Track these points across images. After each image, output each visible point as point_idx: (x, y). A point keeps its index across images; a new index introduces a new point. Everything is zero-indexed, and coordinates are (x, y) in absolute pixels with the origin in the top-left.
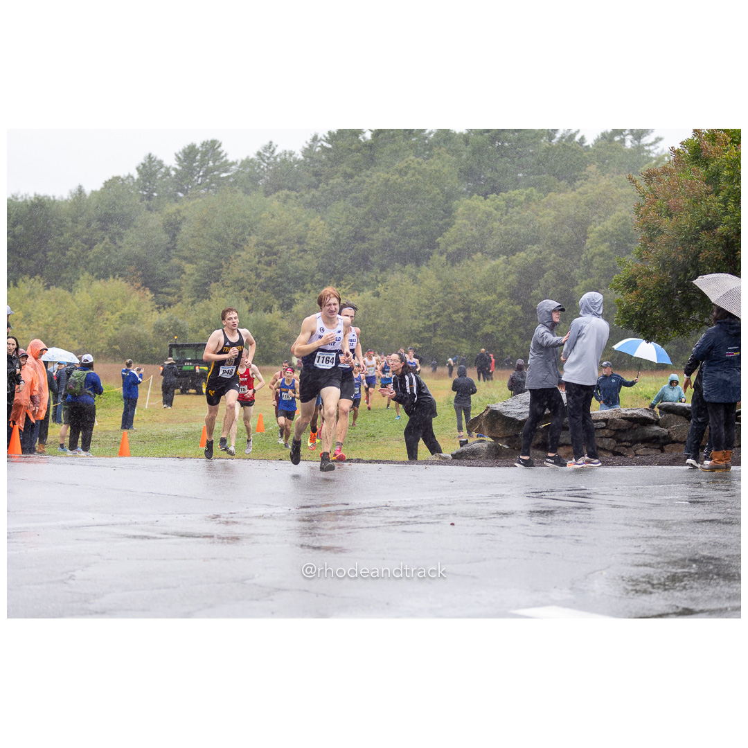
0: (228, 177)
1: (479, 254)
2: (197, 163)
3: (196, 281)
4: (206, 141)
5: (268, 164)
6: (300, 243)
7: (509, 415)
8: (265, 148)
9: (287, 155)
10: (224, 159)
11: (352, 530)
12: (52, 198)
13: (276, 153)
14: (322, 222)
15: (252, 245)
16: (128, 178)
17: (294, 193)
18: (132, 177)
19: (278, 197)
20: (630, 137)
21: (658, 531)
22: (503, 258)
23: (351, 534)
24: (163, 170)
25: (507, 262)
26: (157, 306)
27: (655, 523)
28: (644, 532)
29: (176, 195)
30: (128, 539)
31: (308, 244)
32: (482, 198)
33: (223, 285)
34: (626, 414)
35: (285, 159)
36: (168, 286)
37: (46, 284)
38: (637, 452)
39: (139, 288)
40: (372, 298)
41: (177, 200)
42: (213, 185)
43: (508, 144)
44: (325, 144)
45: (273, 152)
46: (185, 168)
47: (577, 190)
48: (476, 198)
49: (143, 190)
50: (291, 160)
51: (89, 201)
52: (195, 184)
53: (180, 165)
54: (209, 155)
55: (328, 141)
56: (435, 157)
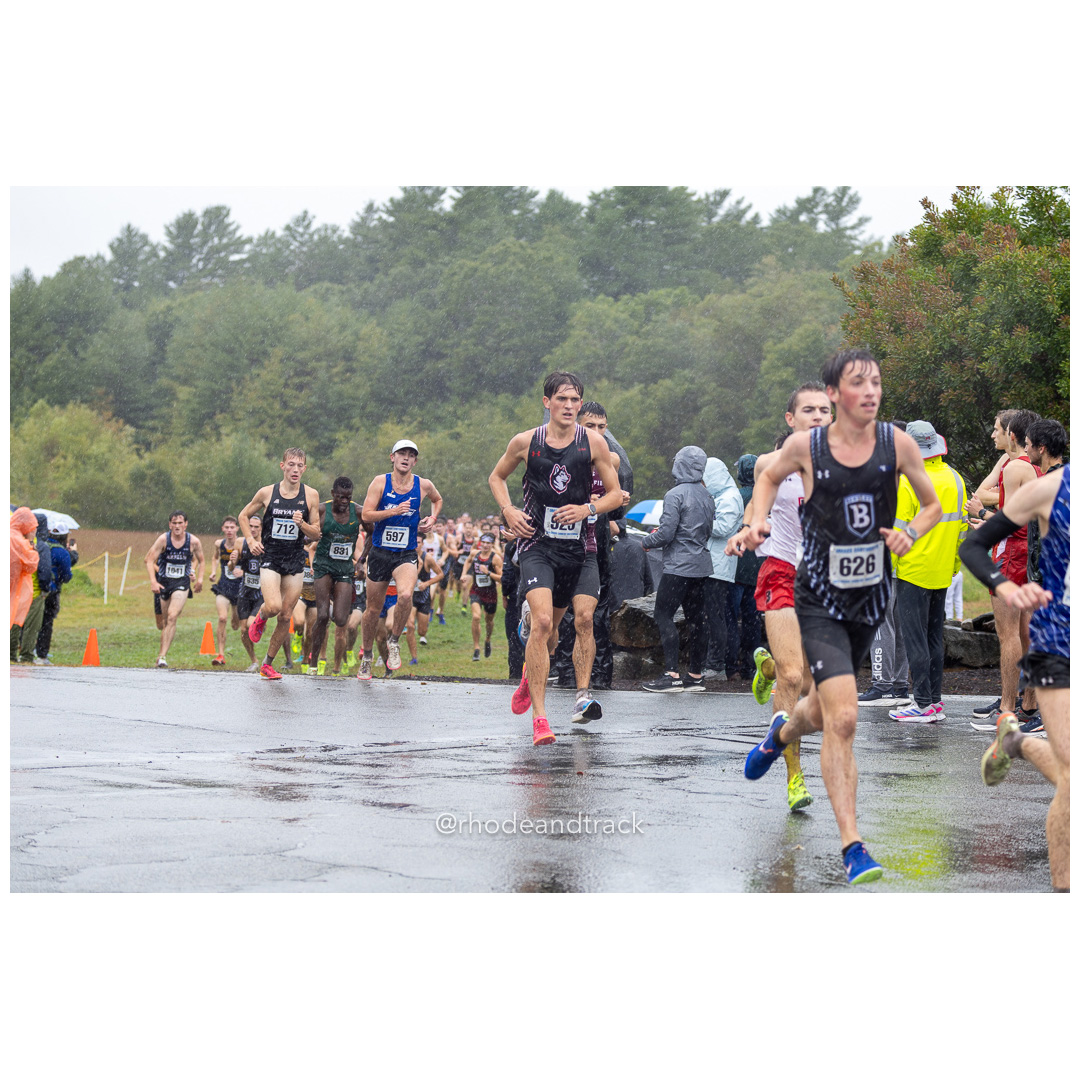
0: (242, 261)
2: (196, 240)
3: (193, 411)
4: (209, 207)
5: (302, 244)
6: (346, 359)
8: (297, 220)
9: (329, 232)
10: (235, 234)
11: (435, 780)
13: (313, 227)
14: (378, 330)
15: (275, 360)
16: (96, 258)
17: (337, 287)
18: (103, 258)
19: (315, 291)
20: (823, 217)
22: (637, 388)
23: (434, 787)
24: (147, 249)
25: (645, 394)
29: (166, 285)
30: (109, 788)
31: (357, 361)
32: (611, 299)
33: (232, 417)
35: (326, 237)
36: (153, 418)
40: (449, 440)
41: (167, 292)
42: (220, 272)
43: (652, 223)
44: (385, 216)
45: (308, 227)
46: (178, 246)
47: (748, 291)
48: (603, 300)
49: (119, 277)
50: (335, 238)
51: (39, 289)
52: (193, 270)
53: (171, 242)
54: (213, 228)
55: (390, 212)
56: (545, 239)
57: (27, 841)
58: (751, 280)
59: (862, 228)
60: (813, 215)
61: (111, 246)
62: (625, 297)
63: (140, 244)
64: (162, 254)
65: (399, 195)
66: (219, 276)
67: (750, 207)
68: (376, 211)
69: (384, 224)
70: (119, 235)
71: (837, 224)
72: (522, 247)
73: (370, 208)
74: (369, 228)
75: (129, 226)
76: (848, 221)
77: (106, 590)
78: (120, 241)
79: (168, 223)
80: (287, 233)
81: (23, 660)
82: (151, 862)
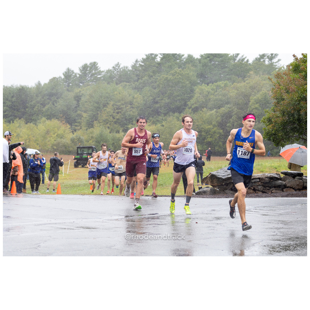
0: (101, 77)
1: (205, 109)
2: (88, 72)
3: (87, 120)
4: (91, 62)
5: (117, 72)
6: (130, 104)
7: (219, 177)
8: (116, 65)
9: (125, 68)
10: (99, 70)
11: (155, 226)
12: (27, 87)
13: (121, 67)
14: (140, 96)
15: (111, 105)
16: (59, 78)
17: (128, 84)
18: (61, 77)
19: (122, 85)
20: (267, 60)
21: (282, 225)
22: (215, 110)
23: (155, 227)
24: (74, 74)
25: (217, 112)
26: (71, 131)
27: (281, 222)
28: (276, 226)
29: (79, 85)
30: (62, 230)
31: (134, 105)
32: (206, 85)
33: (99, 122)
34: (268, 176)
35: (124, 69)
36: (76, 122)
37: (25, 122)
38: (272, 192)
39: (64, 124)
40: (161, 127)
43: (217, 63)
44: (141, 63)
45: (119, 67)
46: (83, 73)
47: (246, 82)
49: (66, 83)
50: (127, 70)
51: (43, 88)
52: (87, 80)
54: (93, 68)
56: (187, 68)
57: (38, 245)
58: (246, 79)
59: (279, 62)
61: (63, 74)
62: (210, 84)
63: (72, 73)
64: (78, 76)
65: (145, 57)
66: (94, 82)
70: (66, 71)
71: (271, 62)
72: (180, 71)
73: (137, 61)
74: (136, 67)
75: (68, 68)
77: (63, 172)
78: (66, 72)
79: (80, 67)
80: (113, 69)
82: (73, 251)
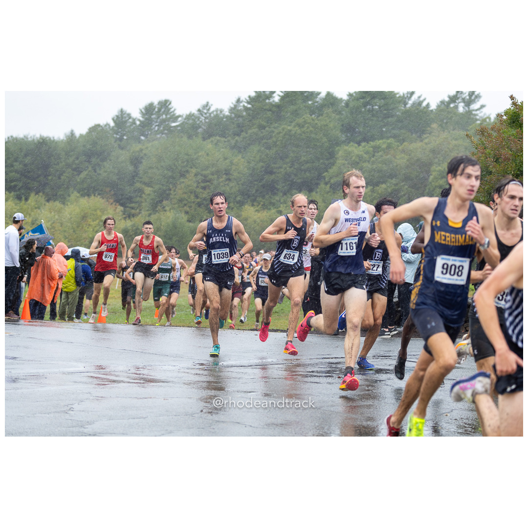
0: (177, 126)
2: (154, 116)
3: (152, 199)
4: (161, 100)
5: (205, 118)
6: (226, 174)
8: (204, 106)
9: (219, 112)
12: (52, 139)
14: (243, 160)
15: (192, 175)
16: (106, 126)
17: (223, 139)
18: (109, 125)
19: (212, 141)
20: (462, 104)
24: (131, 120)
26: (124, 216)
29: (140, 138)
30: (110, 382)
31: (232, 175)
32: (356, 145)
33: (171, 202)
35: (217, 115)
36: (131, 202)
37: (46, 199)
39: (112, 204)
40: (276, 214)
41: (140, 141)
42: (166, 131)
43: (377, 107)
44: (246, 104)
45: (209, 110)
46: (146, 119)
47: (424, 141)
48: (352, 145)
49: (117, 134)
50: (222, 116)
51: (78, 141)
52: (153, 131)
53: (143, 117)
54: (163, 110)
55: (248, 103)
56: (325, 115)
57: (69, 408)
58: (425, 136)
59: (481, 110)
60: (456, 104)
61: (113, 119)
62: (363, 144)
63: (127, 118)
64: (138, 123)
65: (253, 94)
66: (165, 134)
67: (425, 99)
68: (242, 102)
69: (246, 109)
70: (117, 114)
71: (469, 108)
72: (313, 120)
73: (238, 101)
74: (238, 110)
75: (122, 110)
76: (474, 106)
78: (117, 116)
79: (141, 108)
80: (199, 112)
81: (69, 320)
82: (129, 419)
